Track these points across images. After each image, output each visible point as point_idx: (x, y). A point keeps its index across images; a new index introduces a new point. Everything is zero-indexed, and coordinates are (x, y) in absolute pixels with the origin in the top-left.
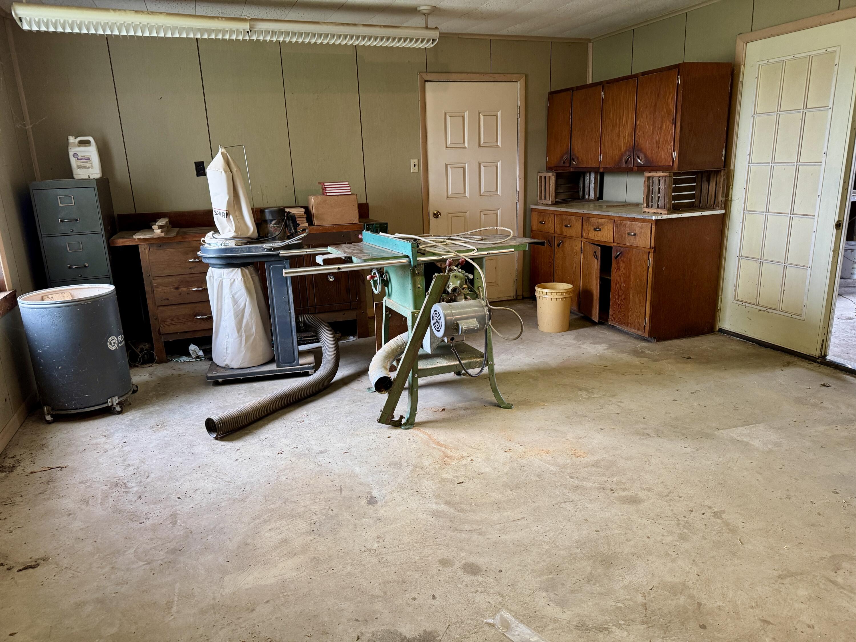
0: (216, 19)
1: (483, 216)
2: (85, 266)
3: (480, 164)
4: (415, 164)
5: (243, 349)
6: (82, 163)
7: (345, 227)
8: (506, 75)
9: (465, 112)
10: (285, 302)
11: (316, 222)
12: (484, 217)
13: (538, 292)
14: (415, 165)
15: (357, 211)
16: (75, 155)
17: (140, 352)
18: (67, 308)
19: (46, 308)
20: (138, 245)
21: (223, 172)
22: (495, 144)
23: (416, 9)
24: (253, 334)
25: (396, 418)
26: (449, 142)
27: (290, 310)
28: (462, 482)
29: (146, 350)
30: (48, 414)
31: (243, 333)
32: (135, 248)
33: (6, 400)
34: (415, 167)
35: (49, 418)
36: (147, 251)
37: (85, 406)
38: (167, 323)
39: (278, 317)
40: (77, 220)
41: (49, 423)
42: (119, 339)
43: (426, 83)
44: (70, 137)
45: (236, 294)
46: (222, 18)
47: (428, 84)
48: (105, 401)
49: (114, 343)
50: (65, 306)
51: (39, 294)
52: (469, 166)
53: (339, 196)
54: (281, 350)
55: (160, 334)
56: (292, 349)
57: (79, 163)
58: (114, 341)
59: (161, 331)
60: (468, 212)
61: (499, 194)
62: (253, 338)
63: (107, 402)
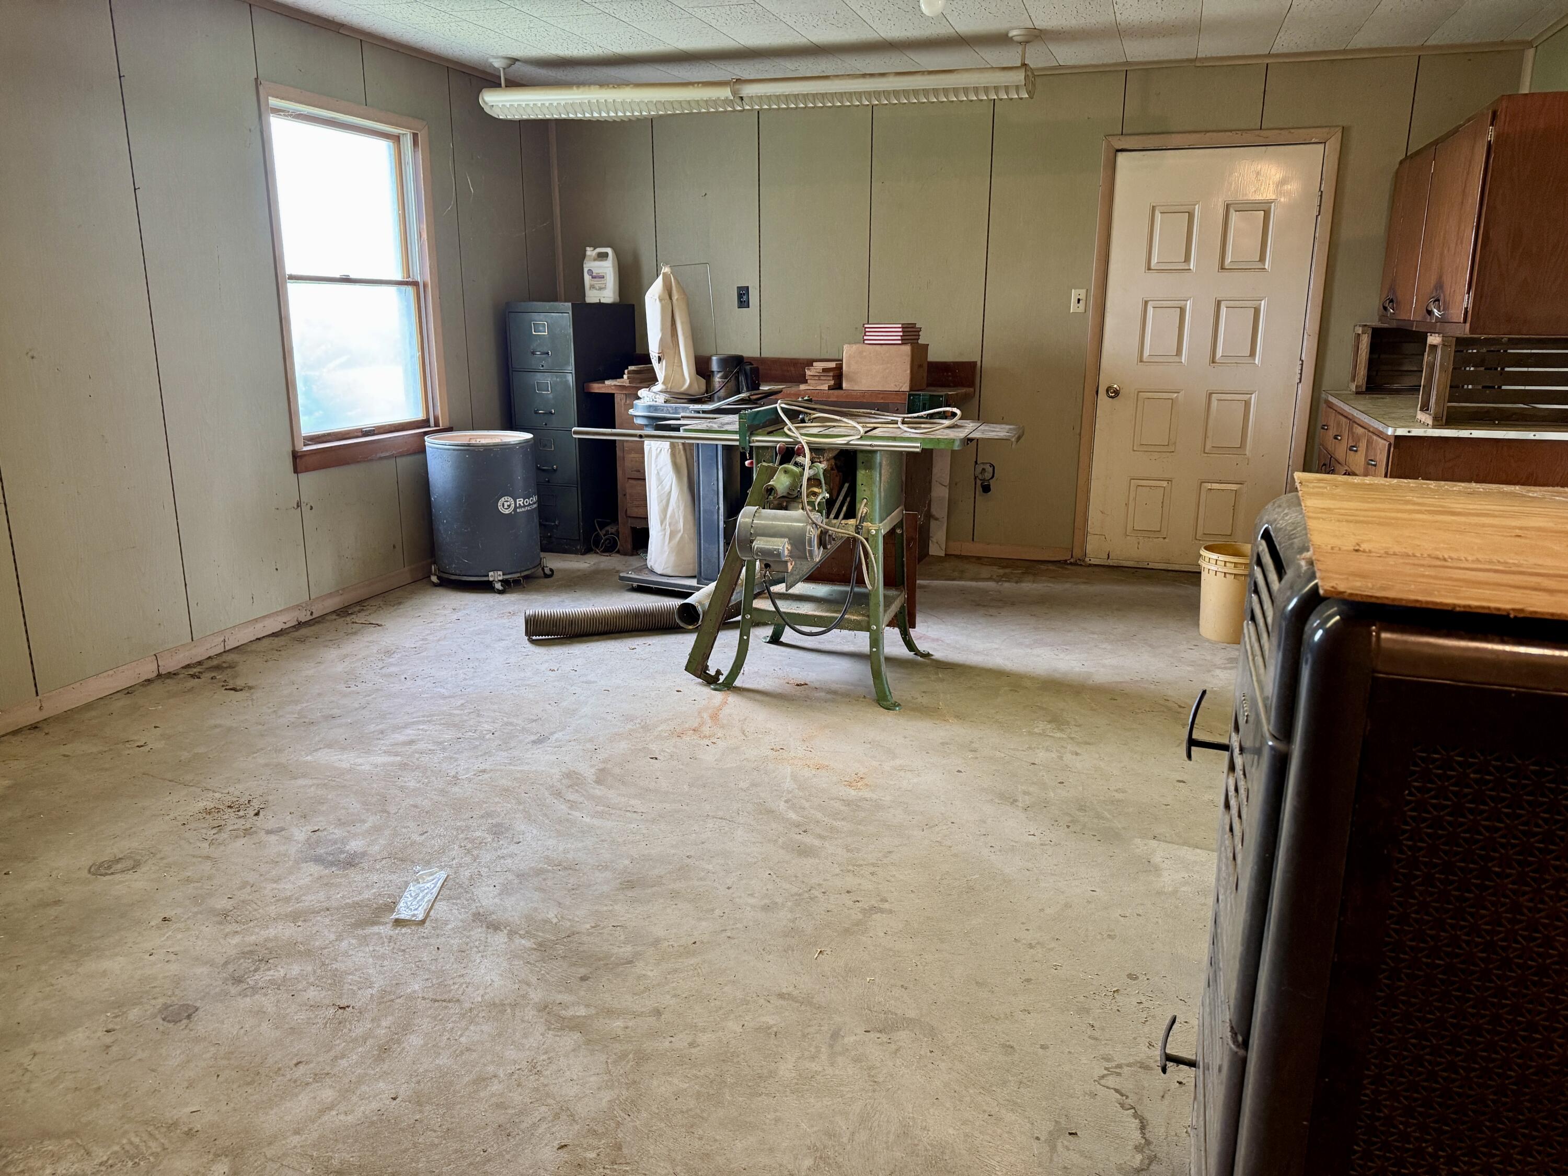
0: (691, 87)
1: (1214, 403)
2: (551, 413)
3: (1218, 304)
4: (1079, 297)
5: (666, 548)
6: (596, 282)
7: (881, 396)
8: (1292, 131)
9: (1195, 205)
10: (713, 490)
11: (845, 385)
12: (1218, 405)
13: (1207, 560)
14: (1079, 300)
15: (909, 372)
16: (590, 272)
17: (604, 535)
18: (456, 452)
19: (437, 448)
20: (614, 394)
21: (658, 300)
22: (1260, 266)
23: (1007, 35)
24: (680, 531)
25: (712, 672)
26: (1154, 260)
27: (718, 504)
28: (656, 758)
29: (612, 534)
30: (435, 575)
31: (667, 526)
32: (612, 396)
33: (394, 547)
34: (1079, 302)
35: (434, 579)
36: (623, 401)
37: (463, 573)
38: (635, 503)
39: (705, 511)
40: (548, 353)
41: (435, 585)
42: (518, 503)
43: (1119, 154)
44: (588, 249)
45: (661, 469)
46: (698, 83)
47: (1121, 157)
48: (486, 574)
49: (509, 506)
50: (454, 450)
51: (466, 435)
52: (1194, 304)
53: (884, 346)
54: (704, 559)
55: (627, 517)
56: (717, 561)
57: (593, 283)
58: (509, 503)
59: (628, 512)
60: (1182, 393)
61: (1257, 362)
62: (680, 535)
63: (488, 576)
